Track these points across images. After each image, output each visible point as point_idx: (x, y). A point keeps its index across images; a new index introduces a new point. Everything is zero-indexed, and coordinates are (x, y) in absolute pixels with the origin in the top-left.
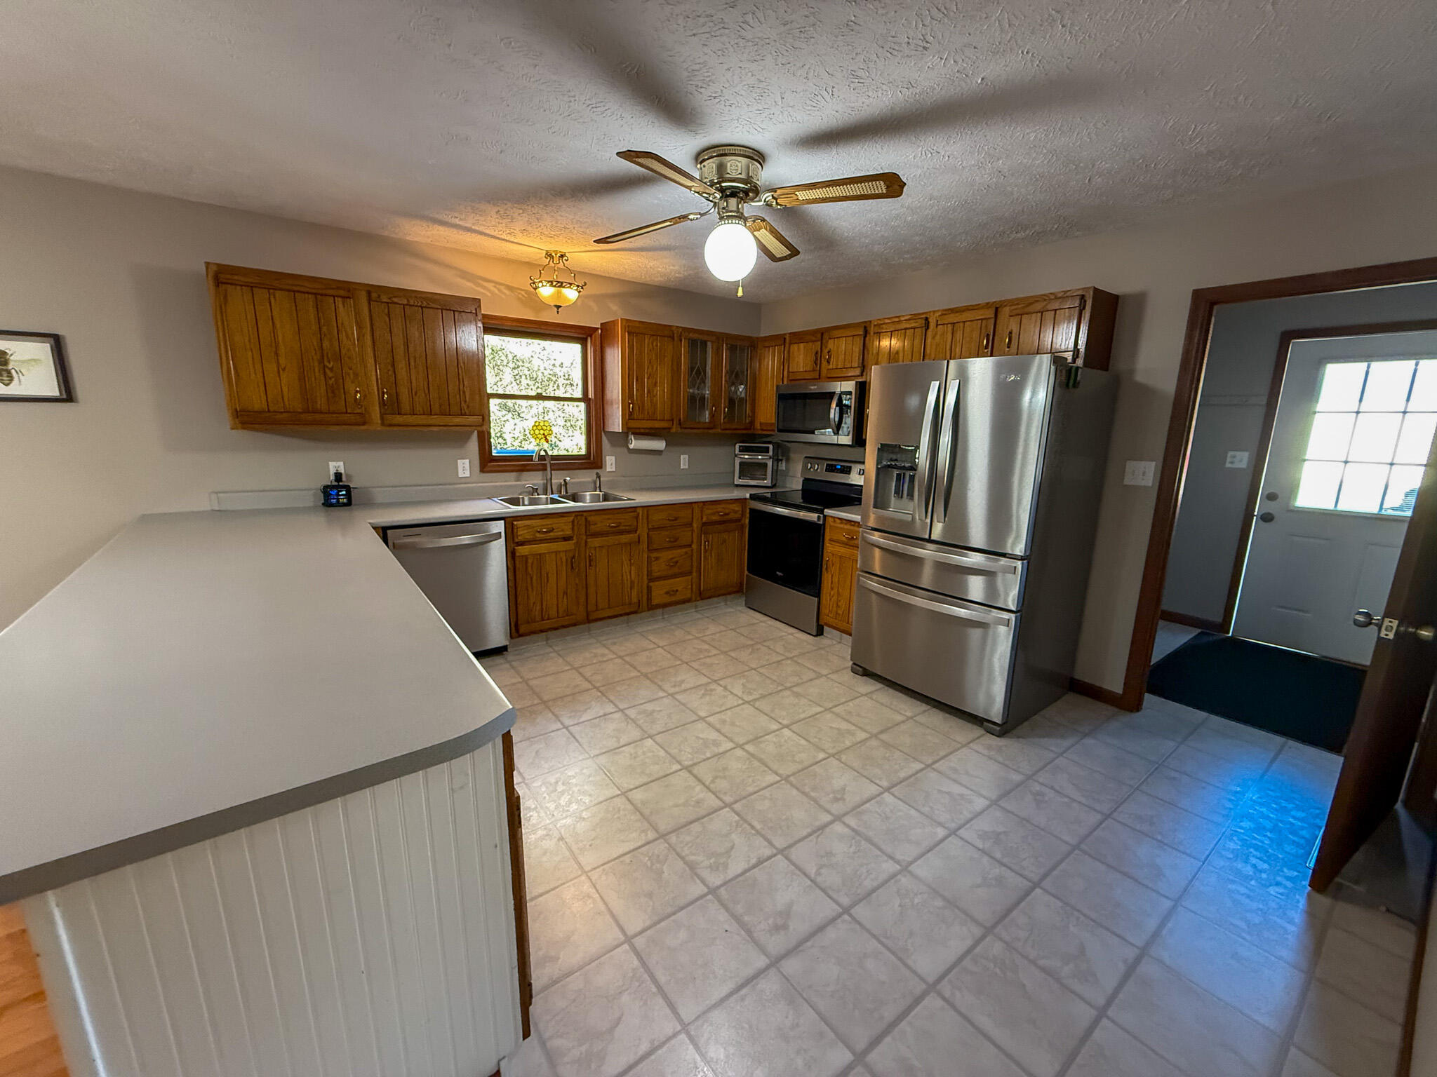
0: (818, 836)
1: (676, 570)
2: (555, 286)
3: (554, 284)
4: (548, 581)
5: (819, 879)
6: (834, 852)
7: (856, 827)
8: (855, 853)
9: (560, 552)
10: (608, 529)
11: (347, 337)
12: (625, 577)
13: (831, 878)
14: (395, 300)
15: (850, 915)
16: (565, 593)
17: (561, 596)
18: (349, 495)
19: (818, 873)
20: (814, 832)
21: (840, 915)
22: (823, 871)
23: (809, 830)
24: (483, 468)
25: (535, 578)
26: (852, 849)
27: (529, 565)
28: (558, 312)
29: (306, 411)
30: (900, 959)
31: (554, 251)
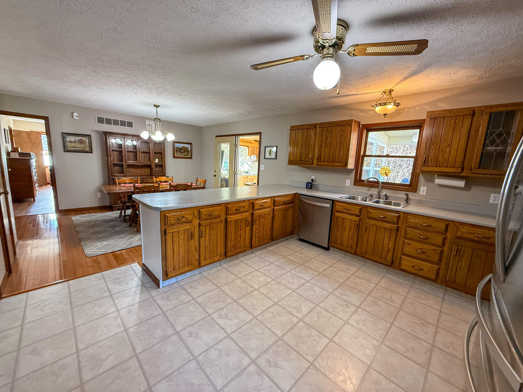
0: (239, 351)
1: (424, 256)
2: (382, 105)
3: (382, 104)
4: (345, 230)
5: (212, 349)
6: (229, 357)
7: (248, 370)
8: (229, 367)
9: (352, 220)
10: (378, 218)
11: (312, 139)
12: (384, 245)
13: (213, 354)
14: (325, 126)
15: (192, 360)
16: (352, 238)
17: (350, 238)
18: (311, 186)
19: (216, 349)
20: (242, 350)
21: (193, 355)
22: (217, 351)
23: (243, 347)
24: (355, 184)
25: (340, 226)
26: (230, 365)
27: (339, 221)
28: (385, 117)
29: (301, 161)
30: (166, 377)
31: (386, 90)
